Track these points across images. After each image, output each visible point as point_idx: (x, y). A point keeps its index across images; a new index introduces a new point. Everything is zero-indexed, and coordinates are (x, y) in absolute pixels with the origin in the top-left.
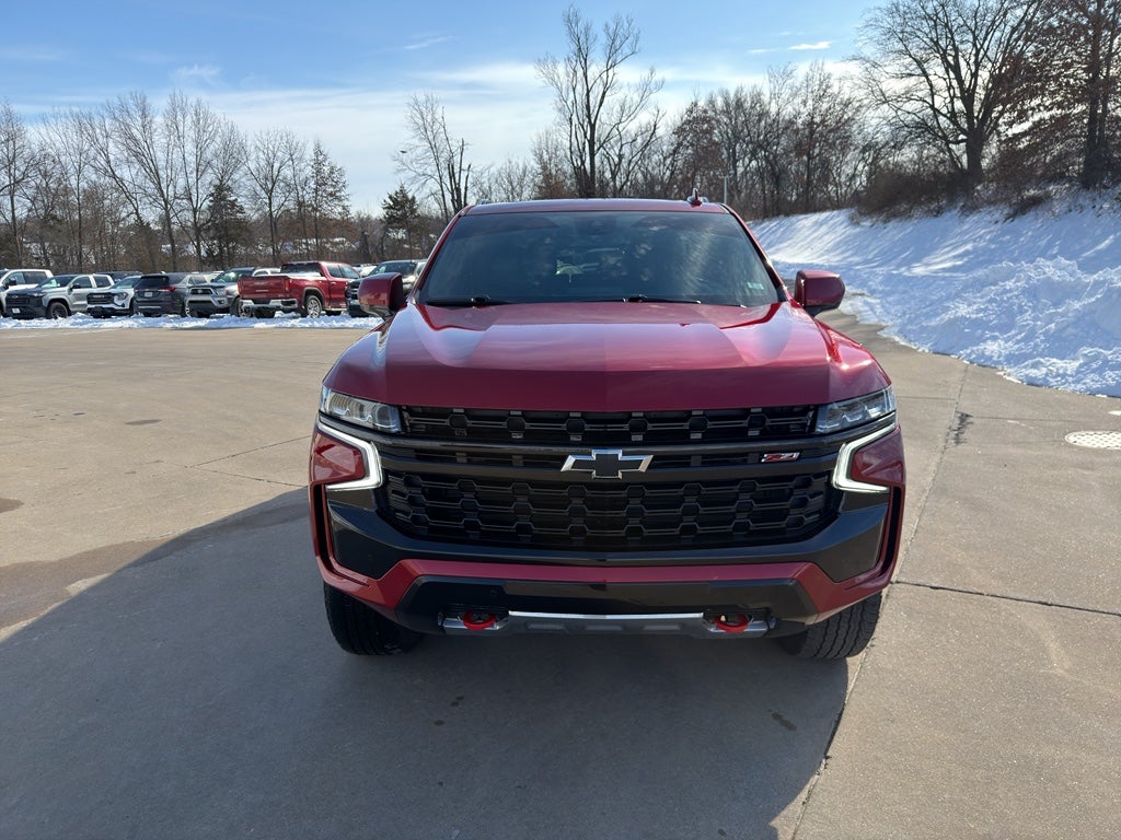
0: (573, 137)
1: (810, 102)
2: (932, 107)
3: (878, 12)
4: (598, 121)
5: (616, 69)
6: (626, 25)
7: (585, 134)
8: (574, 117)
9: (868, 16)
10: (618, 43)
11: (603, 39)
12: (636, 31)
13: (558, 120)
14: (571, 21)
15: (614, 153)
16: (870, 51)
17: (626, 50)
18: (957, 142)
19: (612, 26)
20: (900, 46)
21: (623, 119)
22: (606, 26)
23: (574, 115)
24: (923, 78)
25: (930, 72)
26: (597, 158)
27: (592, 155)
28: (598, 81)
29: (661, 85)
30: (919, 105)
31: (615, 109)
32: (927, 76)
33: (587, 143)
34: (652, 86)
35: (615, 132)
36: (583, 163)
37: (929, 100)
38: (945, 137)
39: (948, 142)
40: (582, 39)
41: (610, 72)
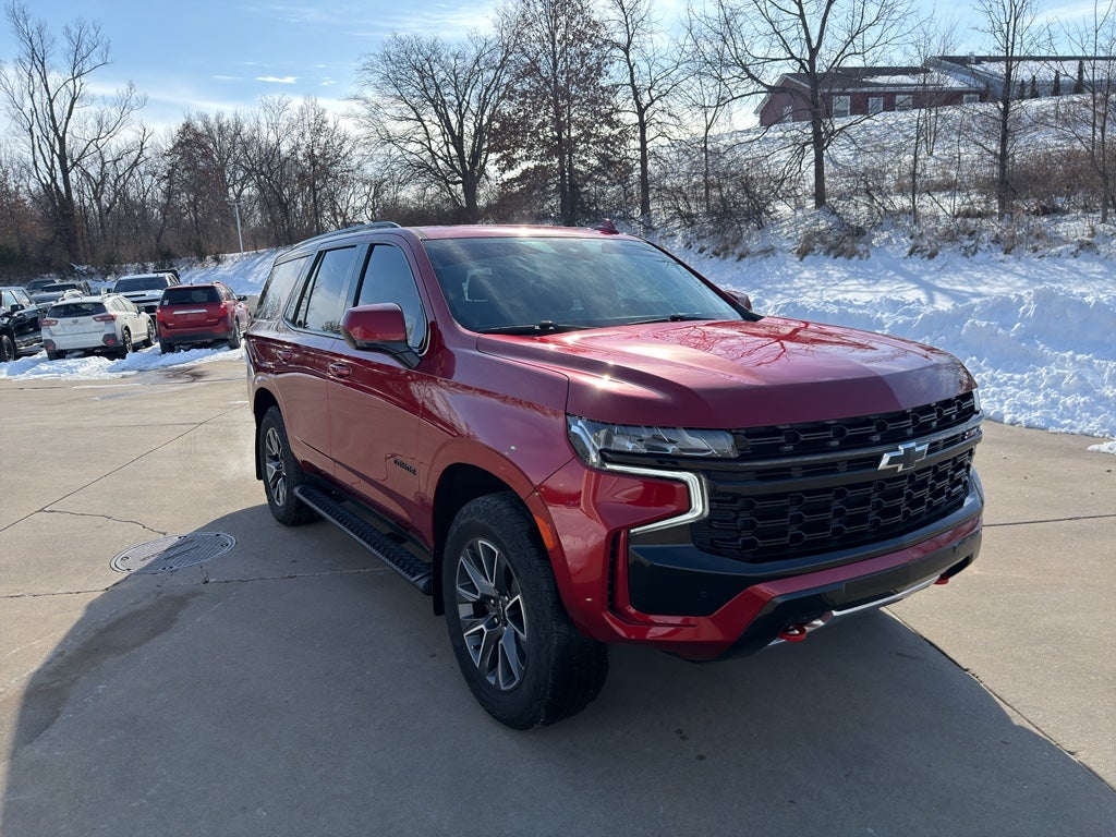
0: (37, 150)
1: (308, 135)
2: (430, 149)
3: (372, 57)
4: (67, 135)
5: (83, 79)
6: (93, 32)
7: (52, 147)
8: (36, 130)
9: (365, 60)
10: (84, 50)
11: (64, 44)
12: (105, 40)
13: (14, 129)
14: (17, 17)
15: (94, 171)
16: (370, 93)
17: (95, 58)
18: (456, 183)
19: (75, 31)
20: (394, 91)
21: (103, 135)
22: (67, 29)
23: (36, 123)
24: (419, 123)
25: (424, 117)
26: (73, 175)
27: (65, 172)
28: (63, 89)
29: (143, 102)
30: (419, 146)
31: (89, 123)
32: (421, 120)
33: (56, 159)
34: (133, 102)
35: (92, 148)
36: (54, 179)
37: (426, 142)
38: (444, 178)
39: (447, 182)
40: (36, 39)
41: (77, 80)
